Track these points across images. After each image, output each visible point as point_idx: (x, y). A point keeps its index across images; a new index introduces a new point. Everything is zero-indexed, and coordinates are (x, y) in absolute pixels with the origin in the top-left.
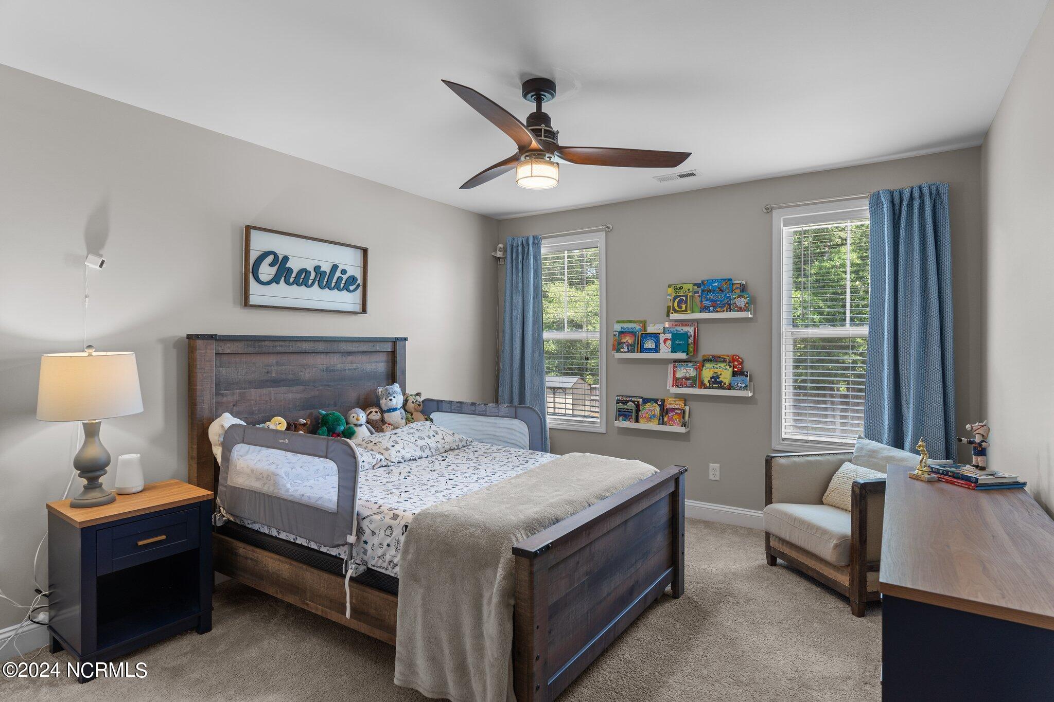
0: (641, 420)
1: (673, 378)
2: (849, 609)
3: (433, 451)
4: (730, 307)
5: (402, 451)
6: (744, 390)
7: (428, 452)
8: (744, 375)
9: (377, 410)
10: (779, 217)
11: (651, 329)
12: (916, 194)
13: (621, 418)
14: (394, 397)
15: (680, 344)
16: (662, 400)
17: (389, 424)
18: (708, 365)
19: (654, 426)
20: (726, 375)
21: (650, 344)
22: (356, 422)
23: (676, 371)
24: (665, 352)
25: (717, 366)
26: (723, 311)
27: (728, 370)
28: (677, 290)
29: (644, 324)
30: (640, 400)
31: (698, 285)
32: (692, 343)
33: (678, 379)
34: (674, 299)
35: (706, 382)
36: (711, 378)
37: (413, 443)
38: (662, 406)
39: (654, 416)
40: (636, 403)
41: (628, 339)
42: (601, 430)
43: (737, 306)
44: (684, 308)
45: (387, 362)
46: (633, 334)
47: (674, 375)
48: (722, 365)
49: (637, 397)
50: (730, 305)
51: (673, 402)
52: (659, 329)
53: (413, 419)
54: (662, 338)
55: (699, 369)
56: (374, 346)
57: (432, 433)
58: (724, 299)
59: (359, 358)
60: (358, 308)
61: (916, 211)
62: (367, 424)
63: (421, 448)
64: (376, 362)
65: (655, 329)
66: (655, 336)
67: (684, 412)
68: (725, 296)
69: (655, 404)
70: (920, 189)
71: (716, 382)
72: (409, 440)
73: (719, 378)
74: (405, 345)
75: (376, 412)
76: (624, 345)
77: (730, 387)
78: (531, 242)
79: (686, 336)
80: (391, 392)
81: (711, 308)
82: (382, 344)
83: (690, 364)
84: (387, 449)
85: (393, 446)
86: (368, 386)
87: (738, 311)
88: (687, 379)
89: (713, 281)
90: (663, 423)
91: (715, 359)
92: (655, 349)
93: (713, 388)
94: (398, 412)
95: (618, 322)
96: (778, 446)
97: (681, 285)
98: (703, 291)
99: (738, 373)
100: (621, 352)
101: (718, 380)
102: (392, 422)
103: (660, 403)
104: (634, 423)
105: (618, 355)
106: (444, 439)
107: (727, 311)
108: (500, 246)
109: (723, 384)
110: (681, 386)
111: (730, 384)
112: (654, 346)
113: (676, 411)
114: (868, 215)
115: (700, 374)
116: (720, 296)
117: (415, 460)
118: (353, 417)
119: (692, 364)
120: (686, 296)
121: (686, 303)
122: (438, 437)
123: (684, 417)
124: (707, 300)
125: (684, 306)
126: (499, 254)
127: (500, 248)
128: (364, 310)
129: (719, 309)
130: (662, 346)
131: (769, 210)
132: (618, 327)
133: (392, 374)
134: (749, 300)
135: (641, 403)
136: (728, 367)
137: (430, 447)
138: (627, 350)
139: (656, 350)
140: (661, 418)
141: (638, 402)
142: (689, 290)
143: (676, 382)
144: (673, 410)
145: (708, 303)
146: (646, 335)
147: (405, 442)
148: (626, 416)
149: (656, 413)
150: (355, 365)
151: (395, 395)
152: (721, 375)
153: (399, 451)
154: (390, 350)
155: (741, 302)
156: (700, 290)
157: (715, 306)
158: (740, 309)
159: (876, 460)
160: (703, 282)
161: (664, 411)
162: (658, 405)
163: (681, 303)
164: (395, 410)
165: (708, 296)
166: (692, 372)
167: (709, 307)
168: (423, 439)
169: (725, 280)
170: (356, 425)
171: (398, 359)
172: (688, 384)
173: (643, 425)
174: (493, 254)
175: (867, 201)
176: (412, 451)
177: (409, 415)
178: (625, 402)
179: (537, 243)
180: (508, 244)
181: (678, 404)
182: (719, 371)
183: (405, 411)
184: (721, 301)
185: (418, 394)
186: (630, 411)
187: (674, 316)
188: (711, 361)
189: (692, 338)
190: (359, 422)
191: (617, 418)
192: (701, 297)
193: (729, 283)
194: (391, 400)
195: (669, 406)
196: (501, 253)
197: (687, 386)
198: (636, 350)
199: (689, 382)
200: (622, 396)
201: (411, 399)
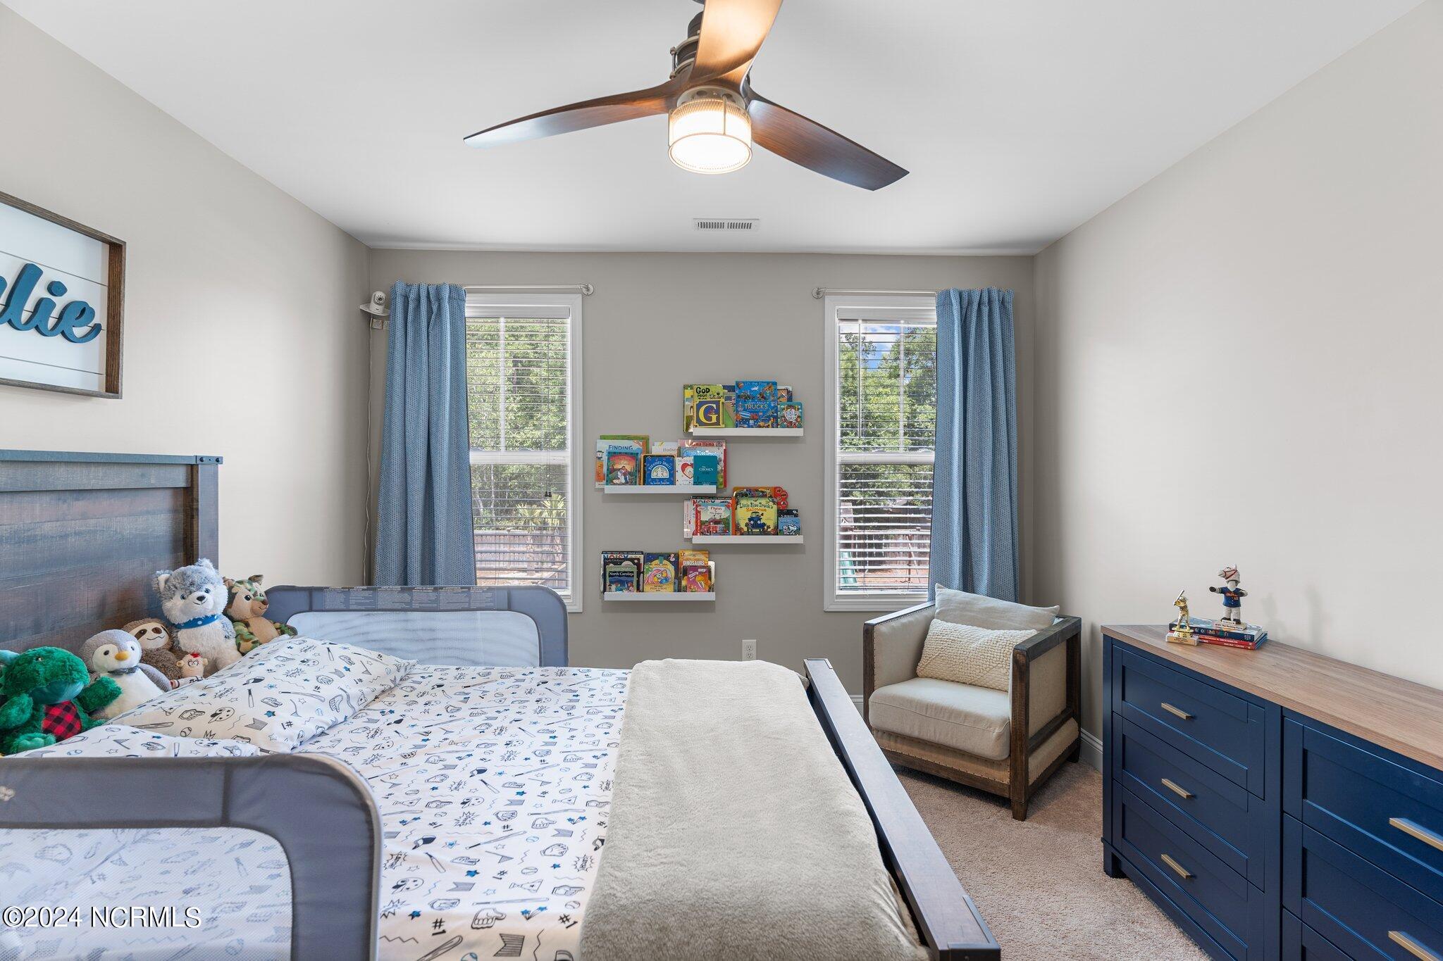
0: (647, 588)
1: (696, 522)
2: (1010, 813)
3: (354, 703)
4: (776, 421)
5: (293, 719)
6: (795, 535)
7: (345, 710)
8: (793, 514)
9: (159, 626)
10: (833, 306)
11: (656, 449)
12: (986, 299)
13: (613, 587)
14: (207, 591)
15: (707, 473)
16: (675, 554)
17: (195, 655)
18: (744, 502)
19: (667, 594)
20: (769, 516)
21: (659, 472)
22: (116, 665)
23: (700, 512)
24: (684, 483)
25: (757, 503)
26: (768, 427)
27: (772, 508)
28: (701, 393)
29: (645, 441)
30: (642, 557)
31: (730, 388)
32: (722, 470)
33: (703, 523)
34: (699, 406)
35: (743, 525)
36: (750, 520)
37: (312, 695)
38: (676, 564)
39: (666, 579)
40: (636, 561)
41: (627, 465)
42: (575, 607)
43: (786, 420)
44: (714, 420)
45: (175, 511)
46: (633, 456)
47: (697, 517)
48: (764, 501)
49: (636, 552)
50: (776, 418)
51: (691, 557)
52: (671, 450)
53: (252, 634)
54: (679, 463)
55: (734, 506)
56: (143, 475)
57: (341, 665)
58: (768, 410)
59: (105, 503)
60: (96, 382)
61: (986, 318)
62: (145, 666)
63: (333, 704)
64: (148, 512)
65: (664, 450)
66: (668, 460)
67: (709, 571)
68: (769, 405)
69: (665, 562)
70: (989, 292)
71: (756, 525)
72: (301, 690)
73: (760, 519)
74: (216, 474)
75: (156, 631)
76: (619, 473)
77: (777, 531)
78: (446, 294)
79: (713, 461)
80: (196, 579)
81: (751, 422)
82: (162, 470)
83: (717, 501)
84: (257, 725)
85: (271, 714)
86: (130, 570)
87: (788, 427)
88: (717, 522)
89: (751, 384)
90: (679, 589)
91: (751, 493)
92: (668, 480)
93: (753, 534)
94: (217, 624)
95: (603, 438)
96: (831, 607)
97: (708, 387)
98: (739, 396)
99: (783, 512)
100: (614, 484)
101: (759, 522)
102: (201, 650)
103: (672, 559)
104: (635, 592)
105: (609, 489)
106: (367, 672)
107: (773, 427)
108: (379, 294)
109: (766, 527)
110: (709, 532)
111: (777, 527)
112: (666, 475)
113: (699, 570)
114: (935, 317)
115: (734, 514)
116: (762, 405)
117: (323, 733)
118: (106, 653)
119: (720, 501)
120: (717, 403)
121: (717, 412)
122: (357, 670)
123: (710, 579)
124: (745, 410)
125: (714, 417)
126: (375, 309)
127: (380, 299)
128: (112, 387)
129: (761, 424)
130: (679, 474)
131: (819, 295)
132: (604, 446)
133: (185, 539)
134: (801, 412)
135: (642, 561)
136: (771, 504)
137: (348, 696)
138: (623, 481)
139: (671, 480)
140: (677, 581)
141: (639, 559)
142: (718, 394)
143: (701, 527)
144: (695, 568)
145: (747, 415)
146: (651, 460)
147: (295, 698)
148: (622, 583)
149: (669, 575)
150: (92, 522)
151: (208, 586)
152: (762, 514)
153: (290, 724)
154: (183, 484)
155: (791, 415)
156: (733, 395)
157: (757, 419)
158: (791, 425)
159: (972, 614)
160: (738, 384)
161: (682, 572)
162: (670, 562)
163: (710, 413)
164: (208, 620)
165: (746, 405)
166: (724, 513)
167: (748, 420)
168: (330, 681)
169: (768, 383)
170: (116, 673)
171: (202, 504)
172: (718, 529)
173: (650, 595)
174: (362, 307)
175: (933, 301)
176: (317, 717)
177: (241, 627)
178: (618, 562)
179: (457, 297)
180: (398, 293)
181: (699, 560)
182: (760, 510)
183: (233, 620)
184: (764, 413)
185: (255, 579)
186: (628, 575)
187: (697, 431)
188: (746, 495)
189: (722, 463)
190: (125, 665)
191: (608, 587)
192: (736, 405)
193: (773, 388)
194: (201, 598)
195: (687, 563)
196: (380, 308)
197: (716, 533)
198: (638, 482)
199: (720, 527)
200: (612, 552)
201: (242, 591)
